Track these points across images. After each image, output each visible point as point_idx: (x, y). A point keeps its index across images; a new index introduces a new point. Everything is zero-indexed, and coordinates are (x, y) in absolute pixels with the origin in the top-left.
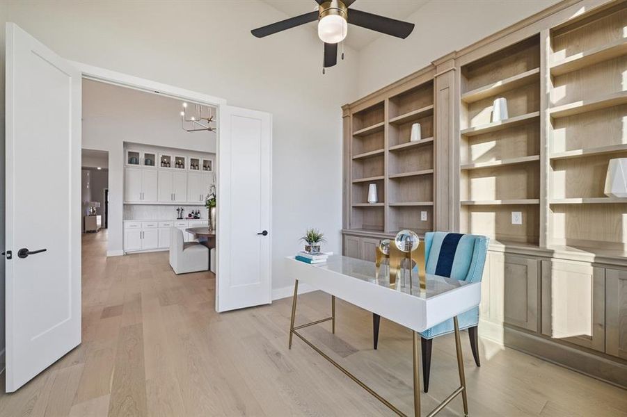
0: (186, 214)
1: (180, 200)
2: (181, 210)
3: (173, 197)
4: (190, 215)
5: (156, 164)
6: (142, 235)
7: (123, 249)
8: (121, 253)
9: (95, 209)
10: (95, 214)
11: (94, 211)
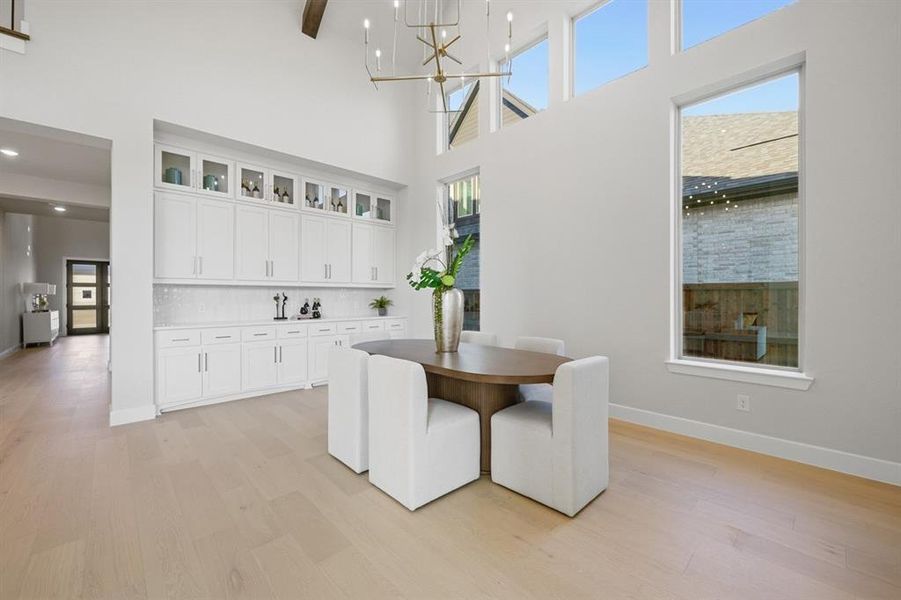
0: (293, 308)
1: (283, 277)
2: (281, 300)
3: (269, 269)
4: (304, 311)
5: (230, 187)
6: (203, 362)
7: (155, 403)
8: (150, 414)
9: (45, 299)
10: (45, 308)
11: (43, 303)
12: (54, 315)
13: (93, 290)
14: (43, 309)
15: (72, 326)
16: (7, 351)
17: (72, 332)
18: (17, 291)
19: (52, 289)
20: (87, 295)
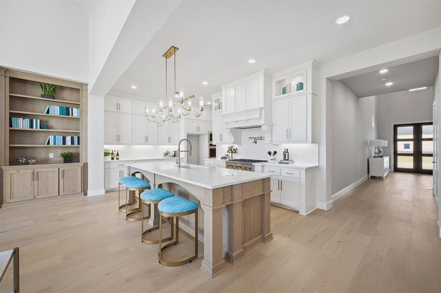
9: (381, 149)
10: (381, 155)
11: (380, 152)
12: (386, 160)
13: (411, 143)
14: (380, 155)
15: (397, 166)
16: (359, 181)
17: (397, 170)
18: (366, 144)
19: (385, 143)
20: (407, 146)
